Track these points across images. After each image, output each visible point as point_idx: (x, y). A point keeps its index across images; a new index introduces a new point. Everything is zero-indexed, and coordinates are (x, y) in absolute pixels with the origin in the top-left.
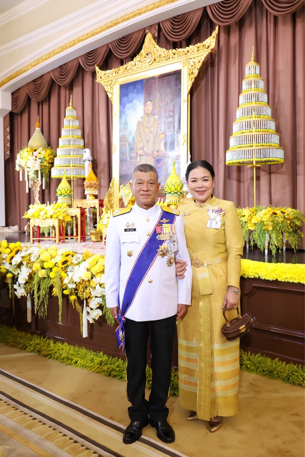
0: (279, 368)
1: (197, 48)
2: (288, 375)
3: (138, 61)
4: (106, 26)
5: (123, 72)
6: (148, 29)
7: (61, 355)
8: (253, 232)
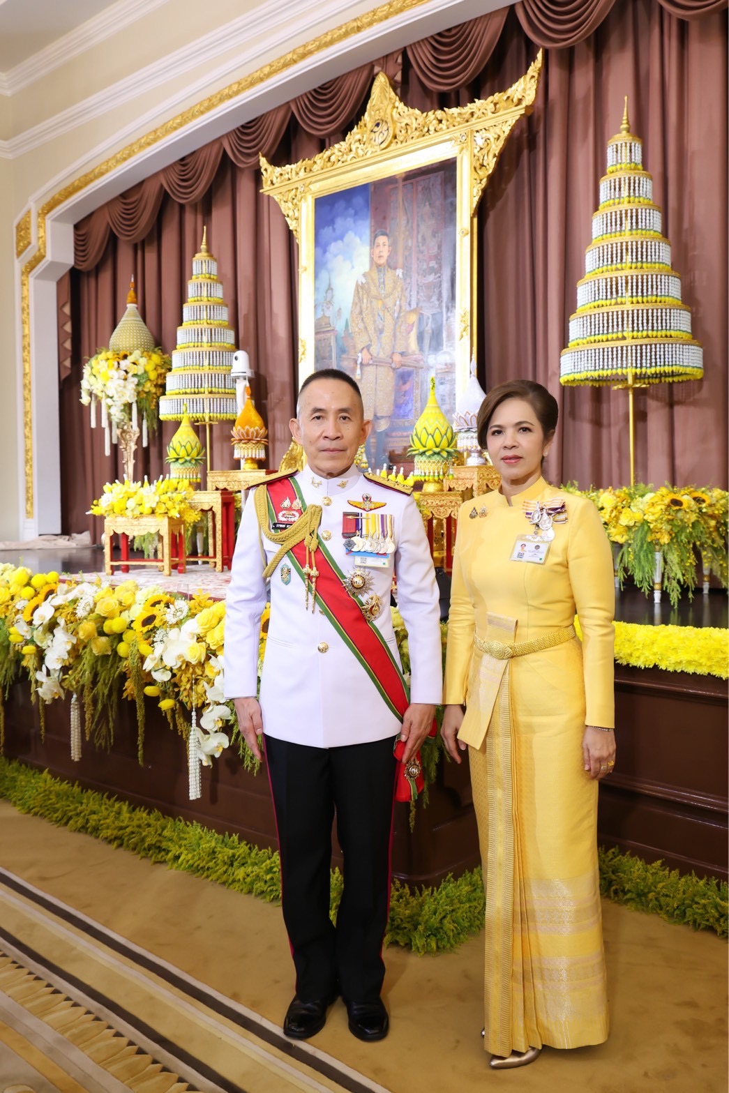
0: (660, 885)
1: (492, 105)
2: (683, 904)
3: (355, 142)
4: (282, 61)
5: (322, 169)
6: (379, 65)
7: (143, 840)
8: (625, 549)
